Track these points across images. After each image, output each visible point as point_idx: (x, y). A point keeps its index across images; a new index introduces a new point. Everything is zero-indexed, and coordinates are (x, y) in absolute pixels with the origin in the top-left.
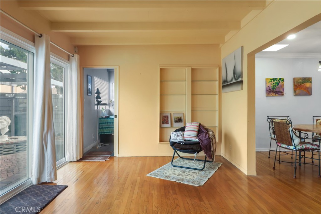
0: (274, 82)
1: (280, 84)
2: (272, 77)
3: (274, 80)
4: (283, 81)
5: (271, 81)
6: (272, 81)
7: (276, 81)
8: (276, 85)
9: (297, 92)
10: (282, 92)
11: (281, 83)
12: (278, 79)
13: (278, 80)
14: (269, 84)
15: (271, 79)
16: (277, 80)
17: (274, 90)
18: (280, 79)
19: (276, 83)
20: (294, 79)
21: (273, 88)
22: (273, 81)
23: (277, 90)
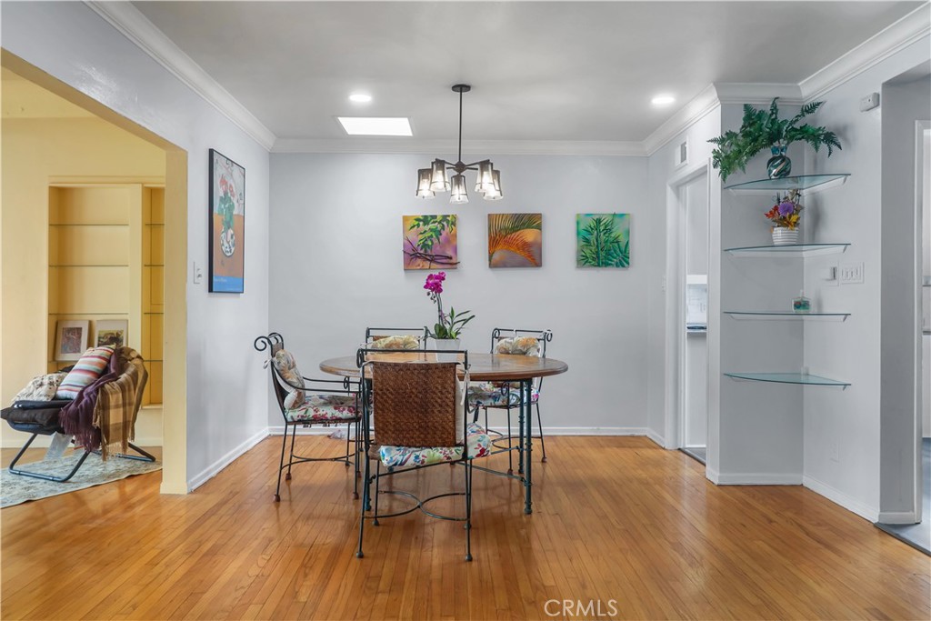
0: (427, 228)
1: (444, 233)
2: (420, 213)
3: (426, 220)
4: (454, 224)
5: (418, 225)
6: (421, 223)
7: (431, 226)
8: (431, 236)
9: (496, 256)
10: (451, 258)
11: (447, 230)
12: (439, 219)
13: (440, 223)
14: (412, 235)
15: (418, 220)
16: (434, 222)
17: (426, 251)
18: (445, 217)
19: (431, 230)
20: (489, 215)
21: (425, 245)
22: (425, 225)
23: (437, 250)
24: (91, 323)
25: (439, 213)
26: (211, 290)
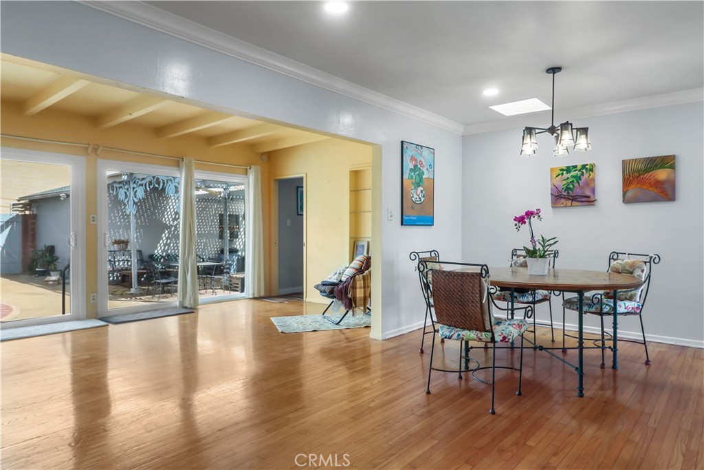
0: (569, 175)
1: (583, 179)
2: (564, 166)
3: (568, 170)
4: (591, 170)
5: (562, 174)
6: (565, 172)
7: (573, 173)
8: (573, 181)
9: (629, 194)
10: (589, 197)
11: (586, 175)
12: (579, 168)
13: (580, 171)
14: (558, 182)
15: (562, 170)
16: (575, 171)
17: (568, 193)
18: (584, 166)
19: (572, 177)
20: (623, 161)
21: (568, 189)
22: (567, 173)
23: (578, 191)
24: (368, 242)
25: (579, 164)
26: (402, 224)
